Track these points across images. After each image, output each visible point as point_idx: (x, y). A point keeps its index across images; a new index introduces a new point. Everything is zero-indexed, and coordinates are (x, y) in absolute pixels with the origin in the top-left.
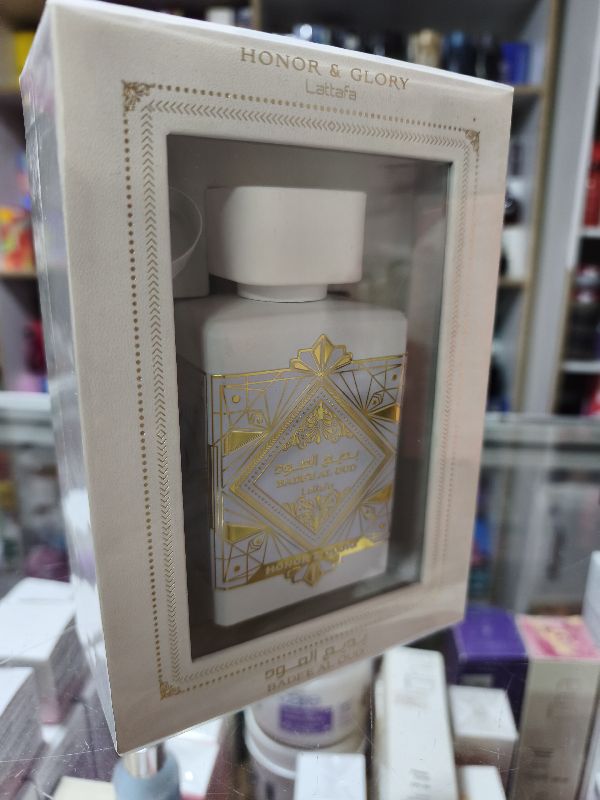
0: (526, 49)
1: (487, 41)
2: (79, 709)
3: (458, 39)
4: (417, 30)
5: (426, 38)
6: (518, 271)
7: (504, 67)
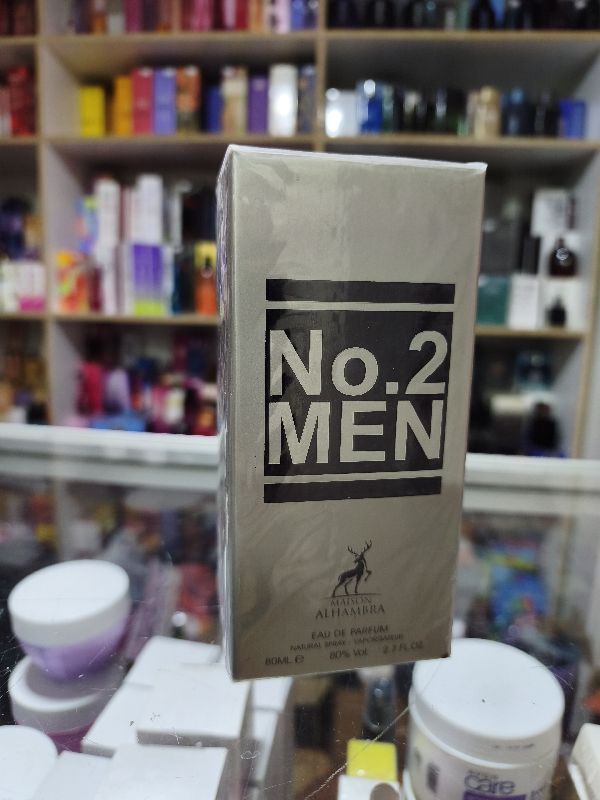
0: (583, 106)
1: (546, 98)
2: (255, 793)
3: (517, 96)
4: (478, 87)
5: (487, 94)
6: (576, 322)
7: (562, 123)
